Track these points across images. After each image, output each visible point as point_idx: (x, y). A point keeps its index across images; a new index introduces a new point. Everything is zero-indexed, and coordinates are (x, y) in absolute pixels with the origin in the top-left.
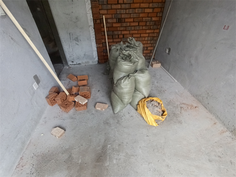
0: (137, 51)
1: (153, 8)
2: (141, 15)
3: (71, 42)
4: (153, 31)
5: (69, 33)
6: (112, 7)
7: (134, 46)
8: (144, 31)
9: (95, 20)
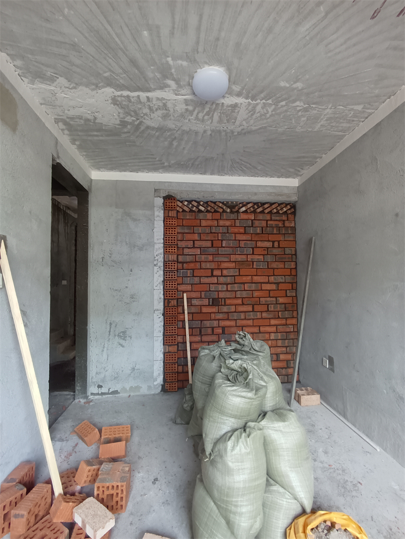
0: (259, 360)
1: (278, 284)
2: (256, 294)
3: (109, 340)
4: (284, 322)
5: (111, 323)
6: (201, 280)
7: (250, 350)
8: (266, 322)
9: (167, 301)
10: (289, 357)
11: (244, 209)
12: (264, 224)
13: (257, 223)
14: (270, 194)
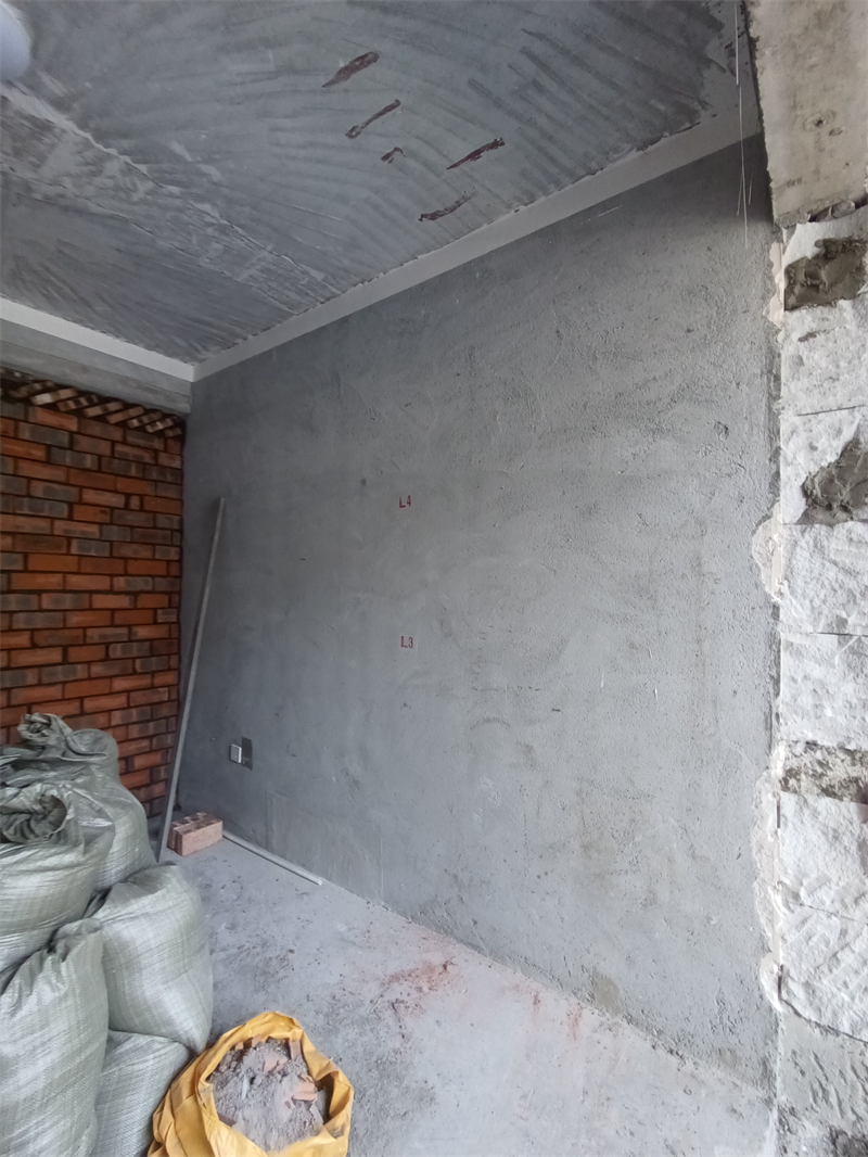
0: (91, 774)
1: (135, 594)
2: (75, 619)
4: (146, 681)
7: (63, 755)
8: (102, 686)
10: (156, 758)
11: (46, 398)
12: (104, 448)
13: (84, 443)
14: (125, 381)
